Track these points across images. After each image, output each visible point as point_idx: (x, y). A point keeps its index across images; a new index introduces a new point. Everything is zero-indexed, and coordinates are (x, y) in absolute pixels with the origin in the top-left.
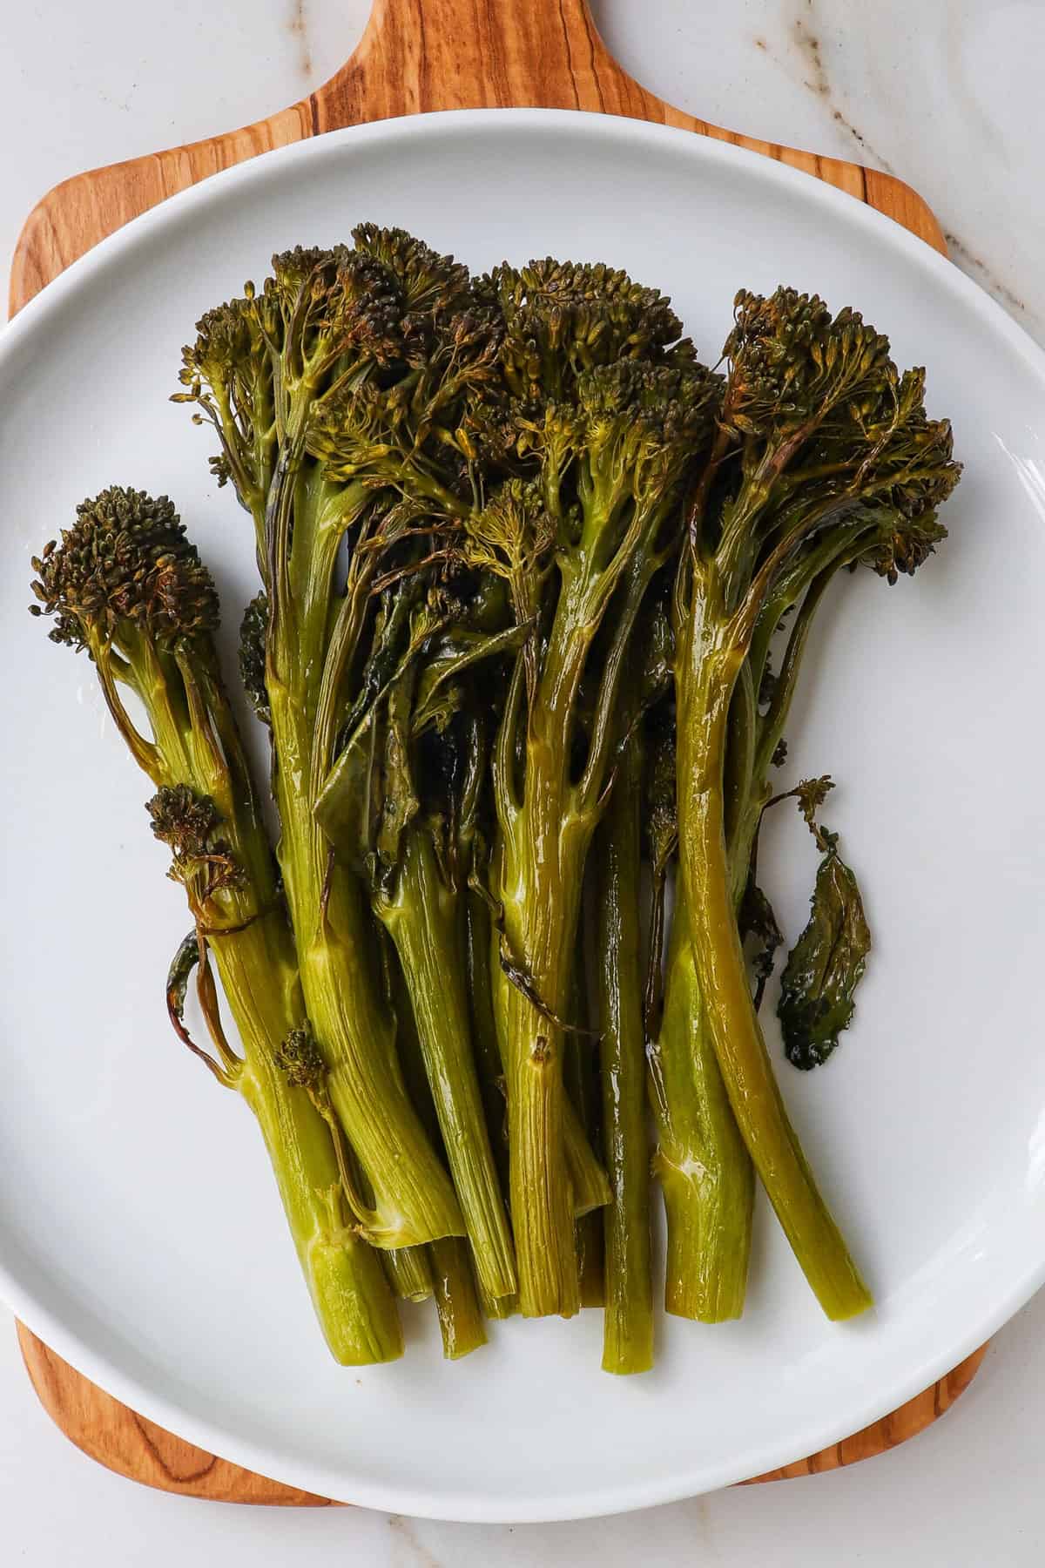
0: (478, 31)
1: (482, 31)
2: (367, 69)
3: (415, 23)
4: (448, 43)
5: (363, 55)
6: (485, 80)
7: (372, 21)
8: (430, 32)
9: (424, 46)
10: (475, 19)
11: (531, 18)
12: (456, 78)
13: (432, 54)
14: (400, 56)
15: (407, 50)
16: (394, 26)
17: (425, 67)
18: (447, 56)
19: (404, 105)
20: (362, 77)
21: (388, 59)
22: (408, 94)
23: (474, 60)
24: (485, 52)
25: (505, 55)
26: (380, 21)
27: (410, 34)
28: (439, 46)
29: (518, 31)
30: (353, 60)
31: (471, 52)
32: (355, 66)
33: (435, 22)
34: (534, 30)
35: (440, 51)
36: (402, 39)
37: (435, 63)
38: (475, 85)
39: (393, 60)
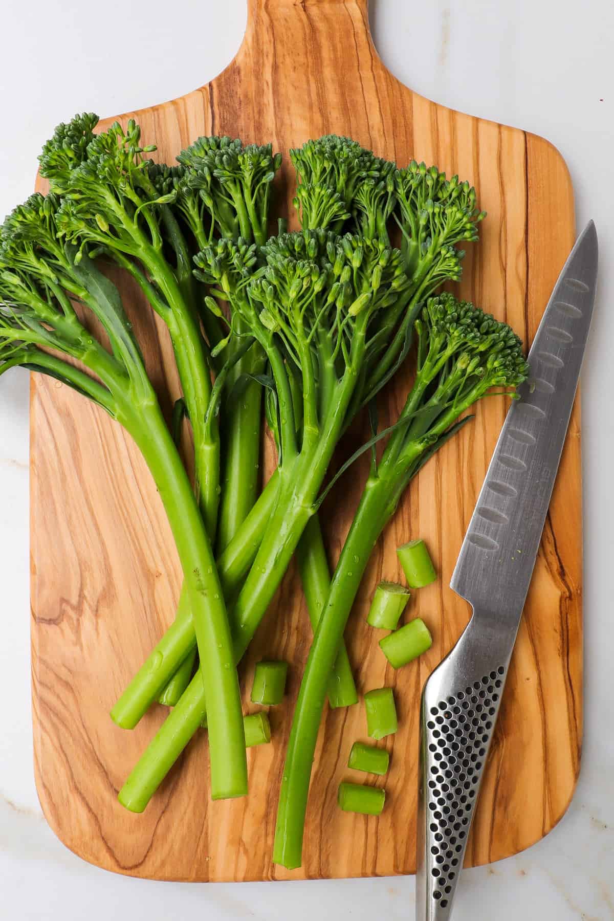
0: (306, 47)
1: (309, 48)
2: (242, 68)
3: (270, 41)
4: (289, 54)
5: (240, 61)
6: (310, 76)
7: (245, 39)
8: (279, 47)
9: (275, 55)
10: (305, 39)
11: (337, 40)
12: (293, 75)
13: (280, 60)
14: (261, 61)
15: (265, 58)
16: (258, 44)
17: (275, 68)
18: (288, 60)
19: (263, 91)
20: (239, 73)
21: (254, 63)
22: (265, 85)
23: (304, 64)
24: (310, 59)
25: (321, 61)
26: (250, 40)
27: (268, 48)
28: (284, 55)
29: (329, 47)
30: (234, 62)
31: (302, 59)
32: (235, 67)
33: (282, 41)
34: (339, 46)
35: (284, 59)
36: (262, 51)
37: (281, 65)
38: (304, 79)
39: (257, 63)
